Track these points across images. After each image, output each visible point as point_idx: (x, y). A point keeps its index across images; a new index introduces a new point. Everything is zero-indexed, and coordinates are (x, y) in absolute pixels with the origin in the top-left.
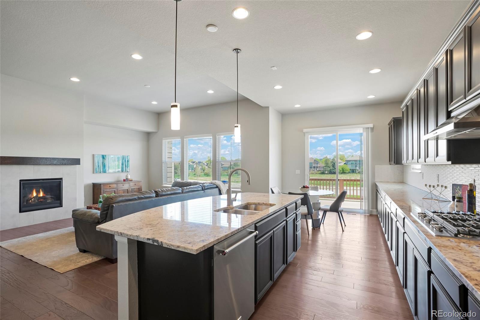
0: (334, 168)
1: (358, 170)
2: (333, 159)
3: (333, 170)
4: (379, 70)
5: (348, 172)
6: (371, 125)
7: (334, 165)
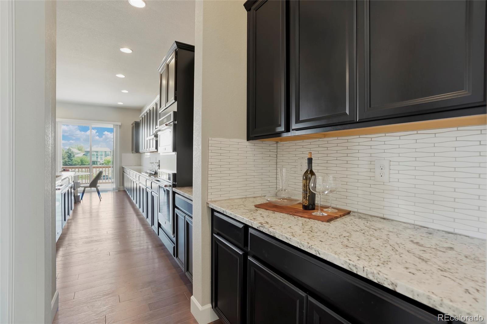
0: (70, 159)
1: (99, 162)
2: (69, 149)
3: (69, 161)
4: (127, 92)
5: (88, 164)
6: (119, 124)
7: (70, 156)
